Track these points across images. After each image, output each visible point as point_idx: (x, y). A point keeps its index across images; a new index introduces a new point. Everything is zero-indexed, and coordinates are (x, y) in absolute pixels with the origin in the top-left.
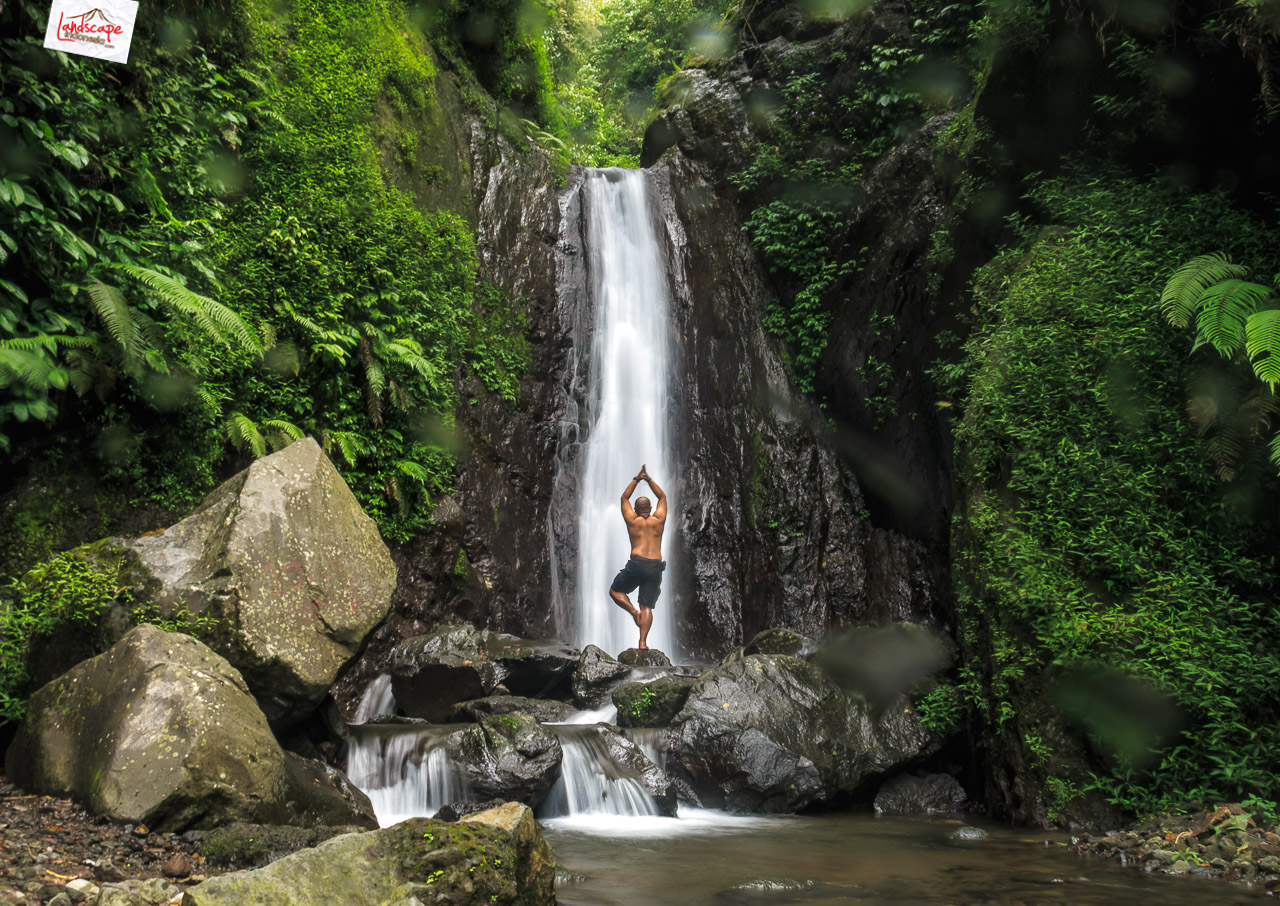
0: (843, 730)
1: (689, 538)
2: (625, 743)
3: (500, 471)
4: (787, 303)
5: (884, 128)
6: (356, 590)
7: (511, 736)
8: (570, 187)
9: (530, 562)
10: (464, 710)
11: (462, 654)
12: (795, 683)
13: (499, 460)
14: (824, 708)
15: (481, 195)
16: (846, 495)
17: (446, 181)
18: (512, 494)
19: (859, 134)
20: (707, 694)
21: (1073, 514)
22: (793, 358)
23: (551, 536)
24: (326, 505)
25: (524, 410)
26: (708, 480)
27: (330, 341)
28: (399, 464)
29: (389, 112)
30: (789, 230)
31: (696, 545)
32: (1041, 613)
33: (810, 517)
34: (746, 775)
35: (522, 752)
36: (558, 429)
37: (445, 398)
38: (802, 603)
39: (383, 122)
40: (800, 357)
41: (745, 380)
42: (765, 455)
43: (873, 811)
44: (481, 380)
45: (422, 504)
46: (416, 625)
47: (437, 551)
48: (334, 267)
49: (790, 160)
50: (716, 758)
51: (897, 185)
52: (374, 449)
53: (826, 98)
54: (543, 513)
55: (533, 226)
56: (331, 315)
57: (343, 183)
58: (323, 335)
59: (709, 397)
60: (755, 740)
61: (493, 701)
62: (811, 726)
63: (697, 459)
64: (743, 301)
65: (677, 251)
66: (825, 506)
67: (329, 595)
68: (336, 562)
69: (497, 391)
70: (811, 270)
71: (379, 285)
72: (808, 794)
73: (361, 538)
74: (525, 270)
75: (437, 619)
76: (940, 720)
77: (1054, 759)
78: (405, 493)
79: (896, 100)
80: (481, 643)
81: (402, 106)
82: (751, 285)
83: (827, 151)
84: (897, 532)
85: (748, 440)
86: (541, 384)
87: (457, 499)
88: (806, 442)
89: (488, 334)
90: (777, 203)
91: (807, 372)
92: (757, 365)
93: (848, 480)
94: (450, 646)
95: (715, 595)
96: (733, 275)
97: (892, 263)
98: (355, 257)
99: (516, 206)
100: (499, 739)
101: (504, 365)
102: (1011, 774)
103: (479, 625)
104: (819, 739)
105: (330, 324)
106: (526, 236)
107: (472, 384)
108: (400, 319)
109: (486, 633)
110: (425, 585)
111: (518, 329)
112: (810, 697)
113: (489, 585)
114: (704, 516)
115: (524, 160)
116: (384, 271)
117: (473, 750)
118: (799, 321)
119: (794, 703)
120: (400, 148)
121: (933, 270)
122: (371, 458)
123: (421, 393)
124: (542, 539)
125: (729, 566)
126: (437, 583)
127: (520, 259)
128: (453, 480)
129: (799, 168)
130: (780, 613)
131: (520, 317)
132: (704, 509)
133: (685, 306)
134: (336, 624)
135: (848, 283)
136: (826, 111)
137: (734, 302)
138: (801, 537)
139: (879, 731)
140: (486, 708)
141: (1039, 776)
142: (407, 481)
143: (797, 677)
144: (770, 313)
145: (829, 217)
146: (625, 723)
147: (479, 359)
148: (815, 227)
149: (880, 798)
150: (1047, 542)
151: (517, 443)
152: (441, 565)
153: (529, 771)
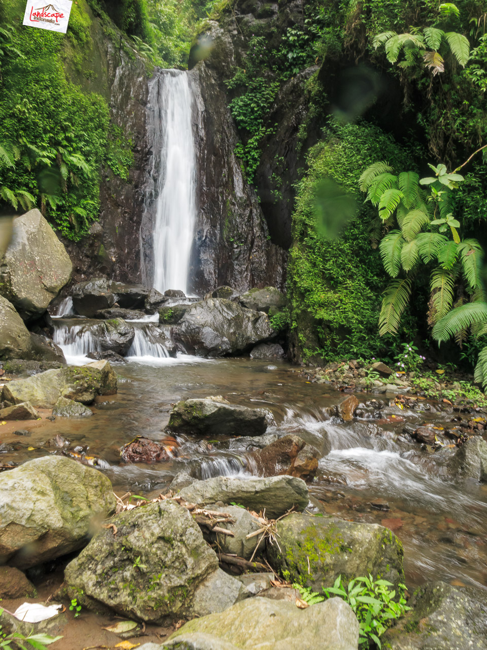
0: (241, 327)
1: (199, 243)
2: (159, 330)
3: (119, 210)
4: (245, 144)
5: (289, 68)
6: (56, 272)
7: (116, 327)
8: (154, 78)
9: (131, 250)
10: (101, 313)
11: (101, 290)
12: (225, 310)
13: (119, 205)
14: (235, 319)
15: (112, 81)
16: (262, 229)
17: (95, 78)
18: (124, 220)
19: (279, 69)
20: (192, 313)
21: (323, 257)
22: (246, 169)
23: (141, 239)
24: (43, 239)
25: (131, 183)
26: (207, 218)
27: (44, 156)
28: (75, 209)
29: (68, 44)
30: (247, 110)
31: (201, 246)
32: (309, 291)
33: (247, 238)
34: (203, 343)
35: (119, 333)
36: (145, 193)
37: (95, 180)
38: (241, 273)
39: (66, 49)
40: (248, 168)
41: (225, 176)
42: (230, 210)
43: (250, 357)
44: (112, 169)
45: (85, 225)
46: (83, 276)
47: (91, 245)
48: (45, 122)
49: (250, 77)
50: (193, 337)
51: (291, 98)
52: (64, 202)
53: (267, 49)
54: (138, 229)
55: (136, 97)
56: (44, 144)
57: (48, 83)
58: (41, 154)
59: (210, 182)
60: (207, 330)
61: (112, 310)
62: (229, 326)
63: (203, 209)
64: (226, 140)
65: (200, 113)
66: (253, 233)
67: (45, 274)
68: (48, 261)
69: (118, 175)
70: (255, 130)
71: (65, 129)
72: (226, 350)
73: (58, 251)
74: (132, 118)
75: (91, 273)
76: (278, 325)
77: (307, 342)
78: (77, 221)
79: (295, 56)
80: (109, 286)
81: (75, 41)
82: (231, 133)
83: (266, 74)
84: (280, 246)
85: (224, 203)
86: (138, 172)
87: (100, 223)
88: (248, 205)
89: (115, 148)
90: (243, 97)
91: (250, 175)
92: (230, 169)
93: (263, 223)
94: (96, 287)
95: (207, 267)
96: (223, 128)
97: (285, 134)
98: (54, 117)
99: (128, 87)
100: (111, 328)
101: (122, 163)
102: (294, 346)
103: (109, 277)
104: (232, 331)
105: (44, 148)
106: (133, 101)
107: (107, 172)
108: (74, 145)
109: (111, 282)
110: (86, 260)
111: (128, 146)
112: (230, 315)
113: (114, 259)
114: (205, 234)
115: (132, 64)
116: (67, 123)
117: (102, 331)
118: (249, 152)
119: (224, 317)
120: (74, 62)
121: (299, 141)
122: (63, 206)
123: (84, 178)
124: (136, 241)
125: (214, 256)
126: (91, 259)
127: (129, 113)
128: (99, 215)
129: (253, 81)
130: (232, 276)
131: (129, 141)
132: (205, 231)
133: (202, 140)
134: (48, 285)
135: (270, 137)
136: (267, 56)
137: (223, 140)
138: (243, 247)
139: (254, 328)
140: (109, 313)
141: (301, 347)
142: (78, 217)
143: (227, 307)
144: (237, 147)
145: (264, 106)
146: (162, 322)
147: (111, 160)
148: (258, 110)
149: (252, 352)
150: (314, 265)
151: (127, 198)
152: (93, 251)
153: (122, 340)
